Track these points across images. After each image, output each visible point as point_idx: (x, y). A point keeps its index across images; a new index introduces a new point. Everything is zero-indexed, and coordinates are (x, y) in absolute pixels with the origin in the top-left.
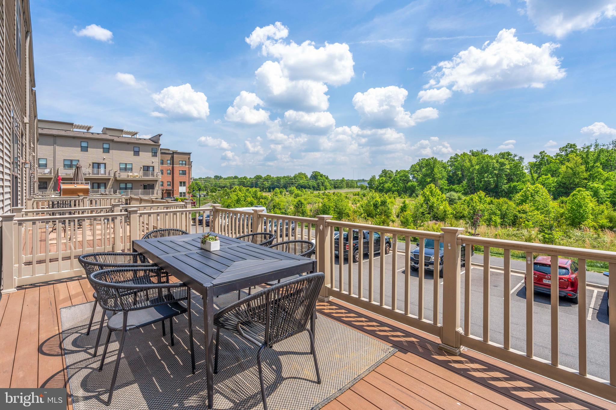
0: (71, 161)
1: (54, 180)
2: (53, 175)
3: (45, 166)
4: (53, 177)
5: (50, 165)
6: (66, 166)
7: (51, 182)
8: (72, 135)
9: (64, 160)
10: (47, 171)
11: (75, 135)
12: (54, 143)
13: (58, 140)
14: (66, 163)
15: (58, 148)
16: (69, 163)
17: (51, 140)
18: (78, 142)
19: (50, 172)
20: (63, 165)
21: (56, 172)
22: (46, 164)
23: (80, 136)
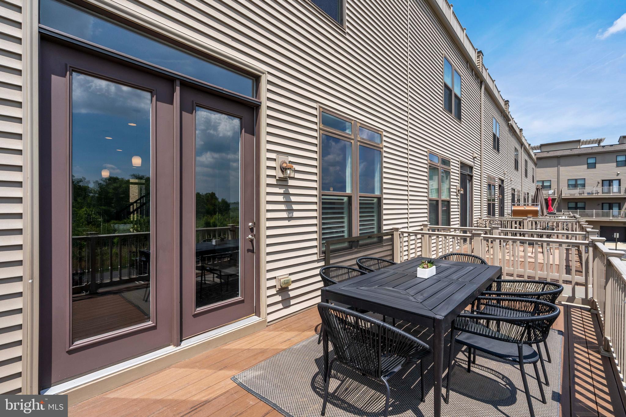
0: (576, 180)
1: (558, 201)
2: (556, 195)
3: (550, 187)
4: (557, 198)
5: (554, 186)
6: (570, 186)
7: (555, 203)
8: (578, 153)
9: (568, 180)
10: (551, 192)
11: (580, 153)
12: (558, 165)
13: (562, 161)
14: (571, 183)
15: (562, 169)
16: (573, 183)
17: (555, 161)
18: (584, 159)
19: (554, 193)
20: (567, 185)
21: (560, 193)
22: (550, 186)
23: (587, 152)
